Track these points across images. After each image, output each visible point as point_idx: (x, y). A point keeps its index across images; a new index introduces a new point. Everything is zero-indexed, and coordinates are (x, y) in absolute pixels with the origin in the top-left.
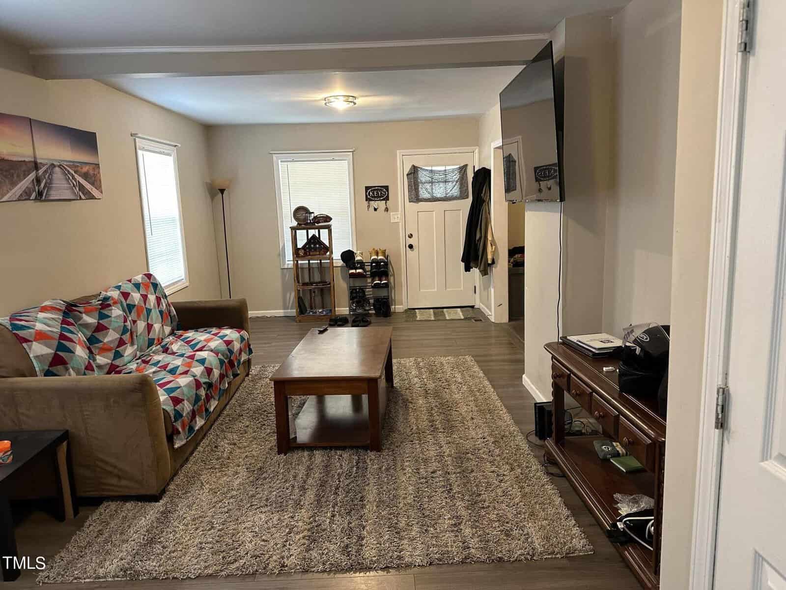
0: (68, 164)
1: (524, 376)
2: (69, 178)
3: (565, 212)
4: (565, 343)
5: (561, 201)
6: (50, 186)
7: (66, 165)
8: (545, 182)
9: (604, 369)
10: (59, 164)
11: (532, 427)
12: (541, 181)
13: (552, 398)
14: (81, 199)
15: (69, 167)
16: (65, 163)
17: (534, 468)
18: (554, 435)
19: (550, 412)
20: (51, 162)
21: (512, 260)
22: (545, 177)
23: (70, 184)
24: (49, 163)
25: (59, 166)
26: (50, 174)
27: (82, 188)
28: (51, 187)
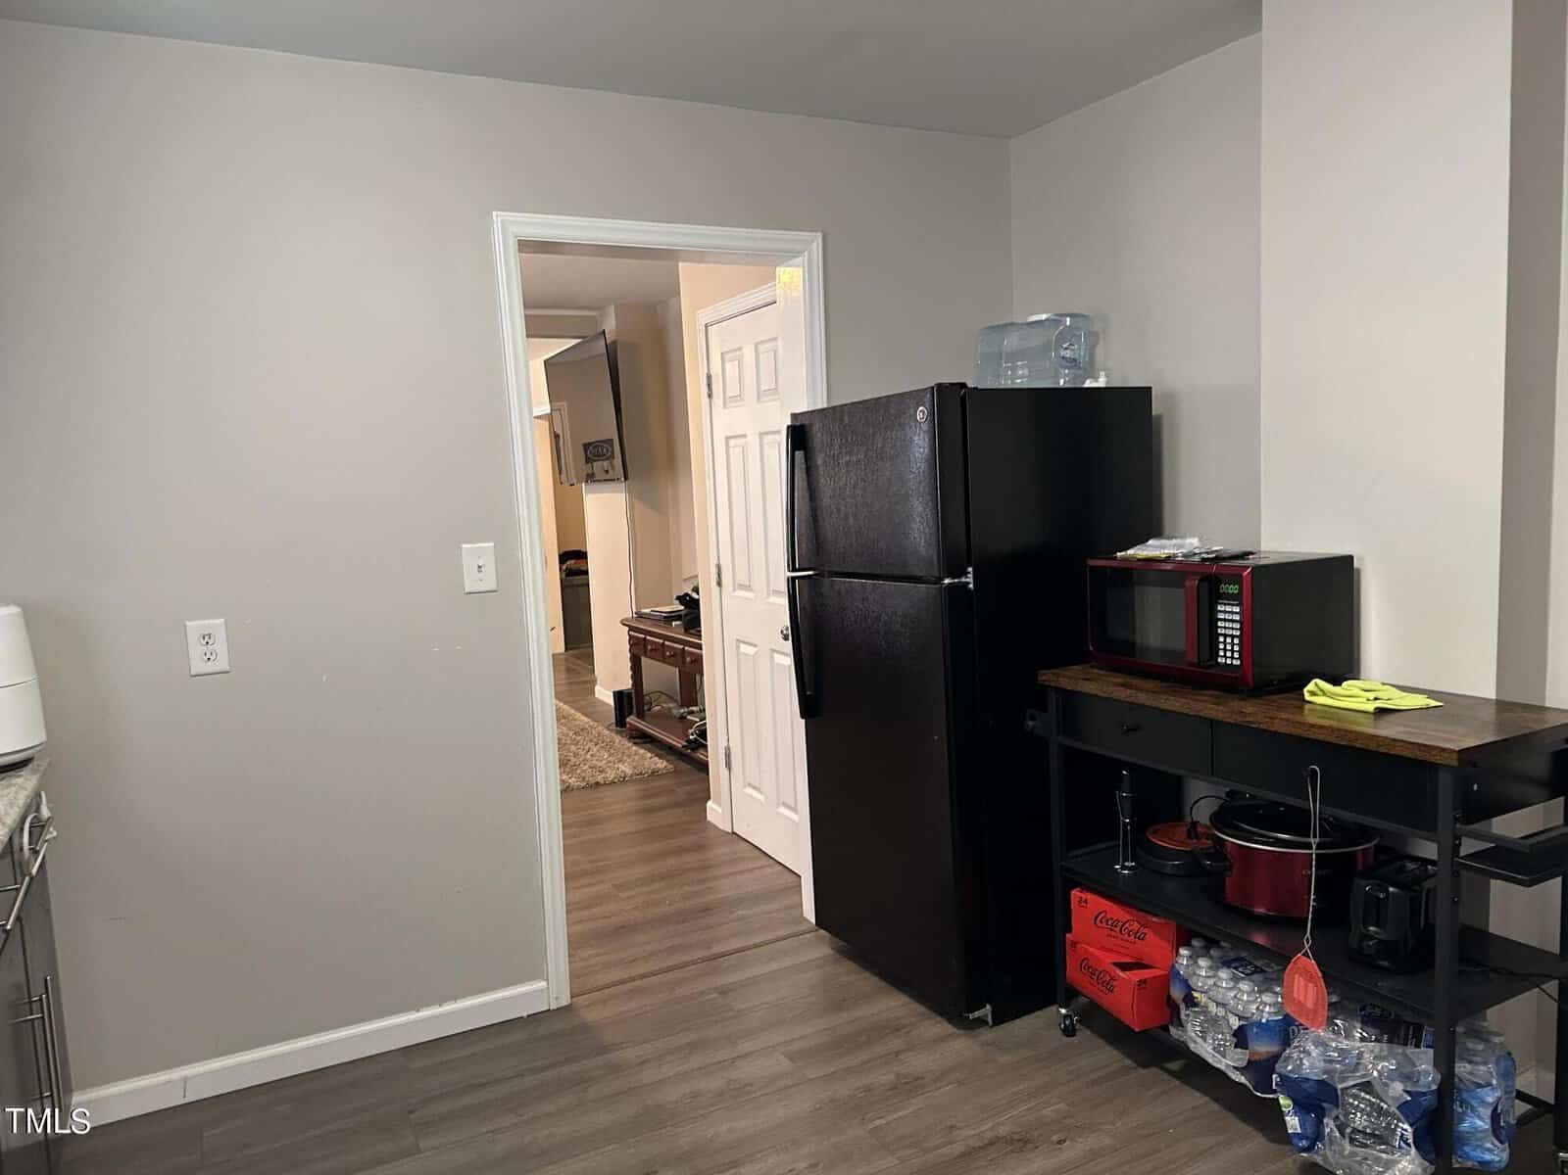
1: (597, 688)
3: (629, 491)
4: (640, 616)
5: (626, 479)
8: (600, 462)
9: (674, 623)
11: (614, 721)
12: (595, 461)
13: (631, 682)
17: (617, 741)
18: (635, 711)
19: (630, 693)
21: (564, 567)
22: (599, 456)
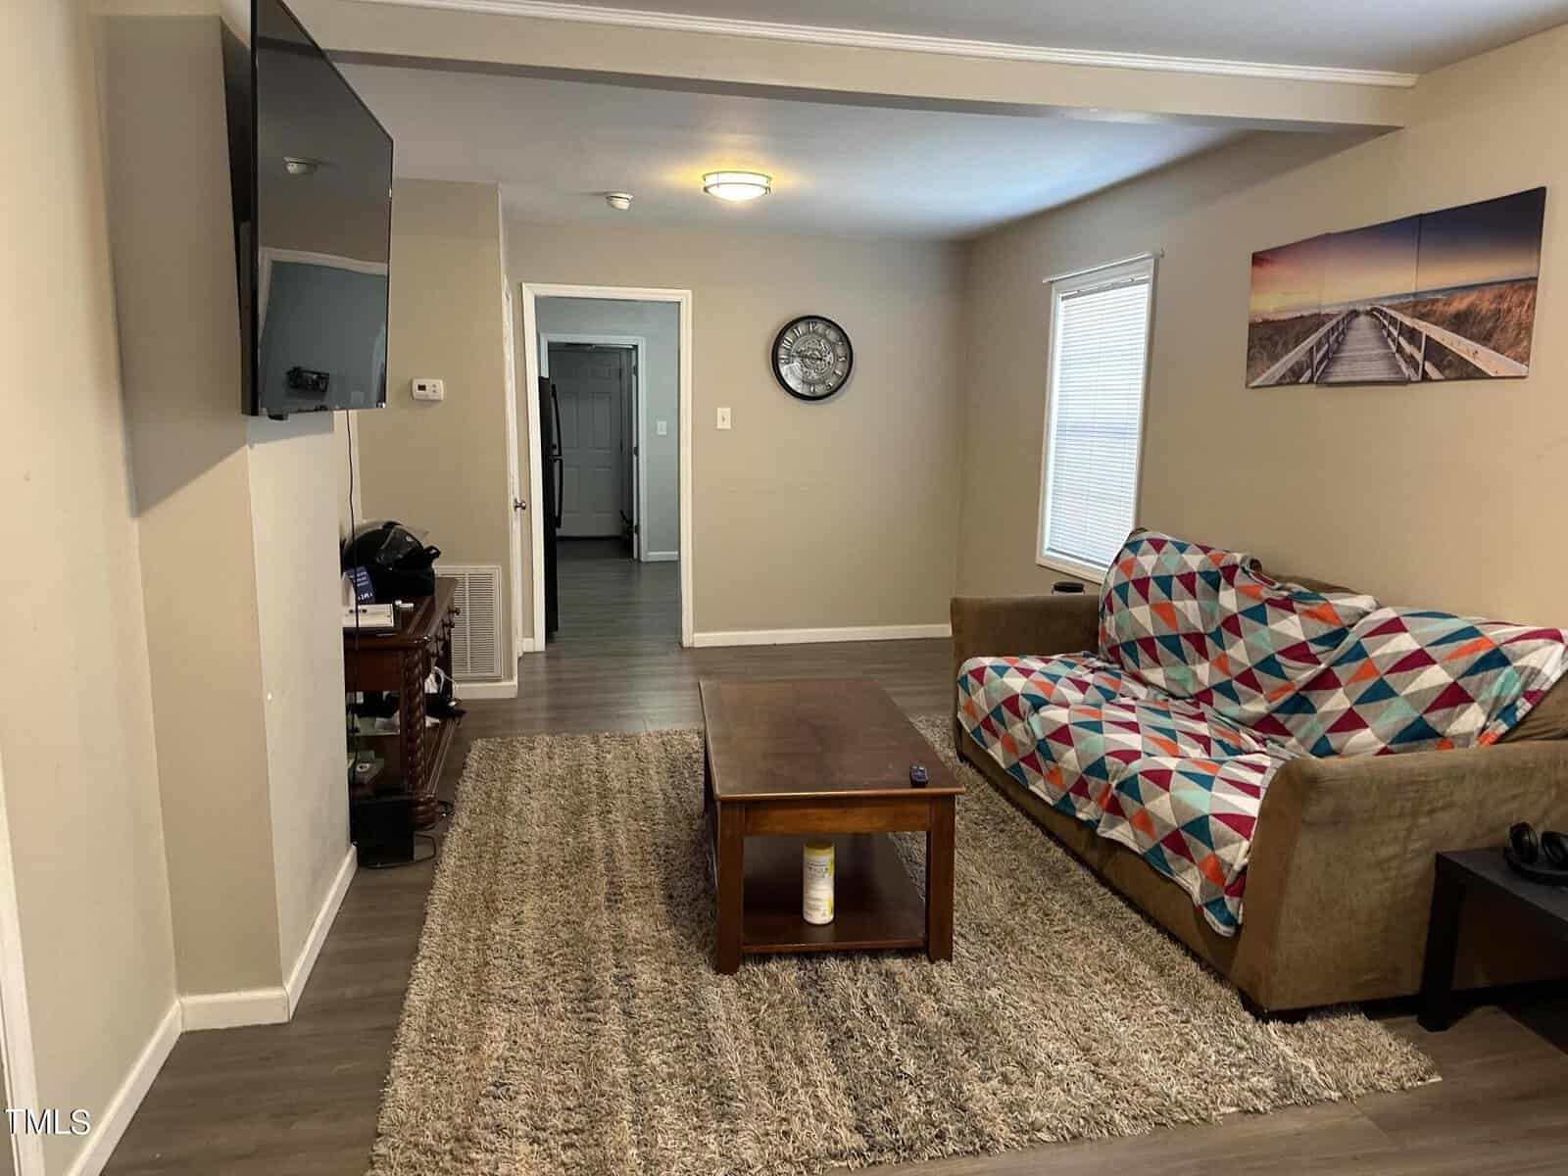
0: (1396, 302)
2: (1390, 334)
6: (1336, 355)
7: (1389, 307)
10: (1369, 308)
14: (1426, 378)
15: (1395, 309)
16: (1386, 303)
20: (1351, 308)
23: (1389, 347)
24: (1345, 310)
25: (1369, 313)
26: (1343, 332)
27: (1436, 352)
28: (1338, 358)
